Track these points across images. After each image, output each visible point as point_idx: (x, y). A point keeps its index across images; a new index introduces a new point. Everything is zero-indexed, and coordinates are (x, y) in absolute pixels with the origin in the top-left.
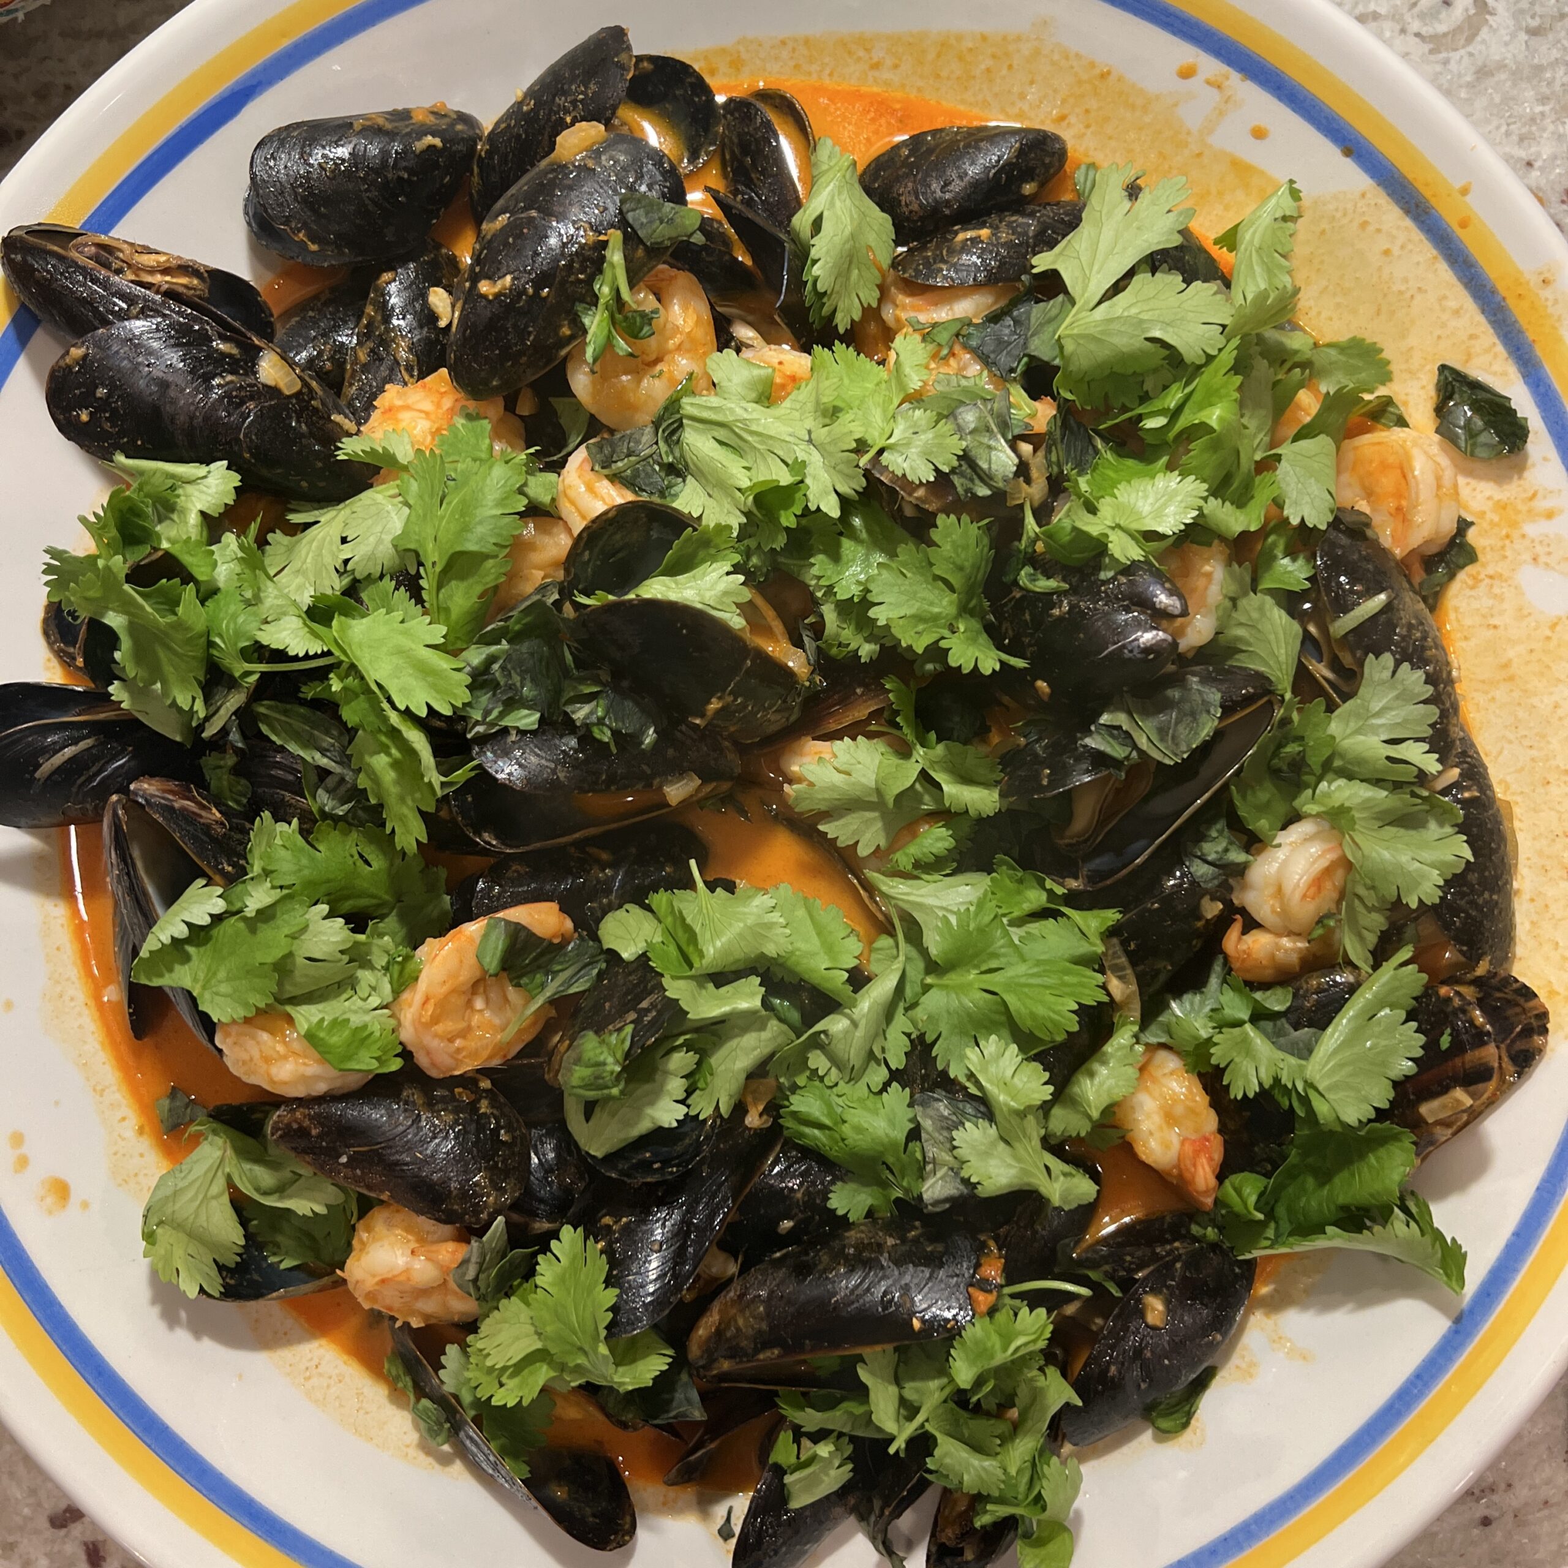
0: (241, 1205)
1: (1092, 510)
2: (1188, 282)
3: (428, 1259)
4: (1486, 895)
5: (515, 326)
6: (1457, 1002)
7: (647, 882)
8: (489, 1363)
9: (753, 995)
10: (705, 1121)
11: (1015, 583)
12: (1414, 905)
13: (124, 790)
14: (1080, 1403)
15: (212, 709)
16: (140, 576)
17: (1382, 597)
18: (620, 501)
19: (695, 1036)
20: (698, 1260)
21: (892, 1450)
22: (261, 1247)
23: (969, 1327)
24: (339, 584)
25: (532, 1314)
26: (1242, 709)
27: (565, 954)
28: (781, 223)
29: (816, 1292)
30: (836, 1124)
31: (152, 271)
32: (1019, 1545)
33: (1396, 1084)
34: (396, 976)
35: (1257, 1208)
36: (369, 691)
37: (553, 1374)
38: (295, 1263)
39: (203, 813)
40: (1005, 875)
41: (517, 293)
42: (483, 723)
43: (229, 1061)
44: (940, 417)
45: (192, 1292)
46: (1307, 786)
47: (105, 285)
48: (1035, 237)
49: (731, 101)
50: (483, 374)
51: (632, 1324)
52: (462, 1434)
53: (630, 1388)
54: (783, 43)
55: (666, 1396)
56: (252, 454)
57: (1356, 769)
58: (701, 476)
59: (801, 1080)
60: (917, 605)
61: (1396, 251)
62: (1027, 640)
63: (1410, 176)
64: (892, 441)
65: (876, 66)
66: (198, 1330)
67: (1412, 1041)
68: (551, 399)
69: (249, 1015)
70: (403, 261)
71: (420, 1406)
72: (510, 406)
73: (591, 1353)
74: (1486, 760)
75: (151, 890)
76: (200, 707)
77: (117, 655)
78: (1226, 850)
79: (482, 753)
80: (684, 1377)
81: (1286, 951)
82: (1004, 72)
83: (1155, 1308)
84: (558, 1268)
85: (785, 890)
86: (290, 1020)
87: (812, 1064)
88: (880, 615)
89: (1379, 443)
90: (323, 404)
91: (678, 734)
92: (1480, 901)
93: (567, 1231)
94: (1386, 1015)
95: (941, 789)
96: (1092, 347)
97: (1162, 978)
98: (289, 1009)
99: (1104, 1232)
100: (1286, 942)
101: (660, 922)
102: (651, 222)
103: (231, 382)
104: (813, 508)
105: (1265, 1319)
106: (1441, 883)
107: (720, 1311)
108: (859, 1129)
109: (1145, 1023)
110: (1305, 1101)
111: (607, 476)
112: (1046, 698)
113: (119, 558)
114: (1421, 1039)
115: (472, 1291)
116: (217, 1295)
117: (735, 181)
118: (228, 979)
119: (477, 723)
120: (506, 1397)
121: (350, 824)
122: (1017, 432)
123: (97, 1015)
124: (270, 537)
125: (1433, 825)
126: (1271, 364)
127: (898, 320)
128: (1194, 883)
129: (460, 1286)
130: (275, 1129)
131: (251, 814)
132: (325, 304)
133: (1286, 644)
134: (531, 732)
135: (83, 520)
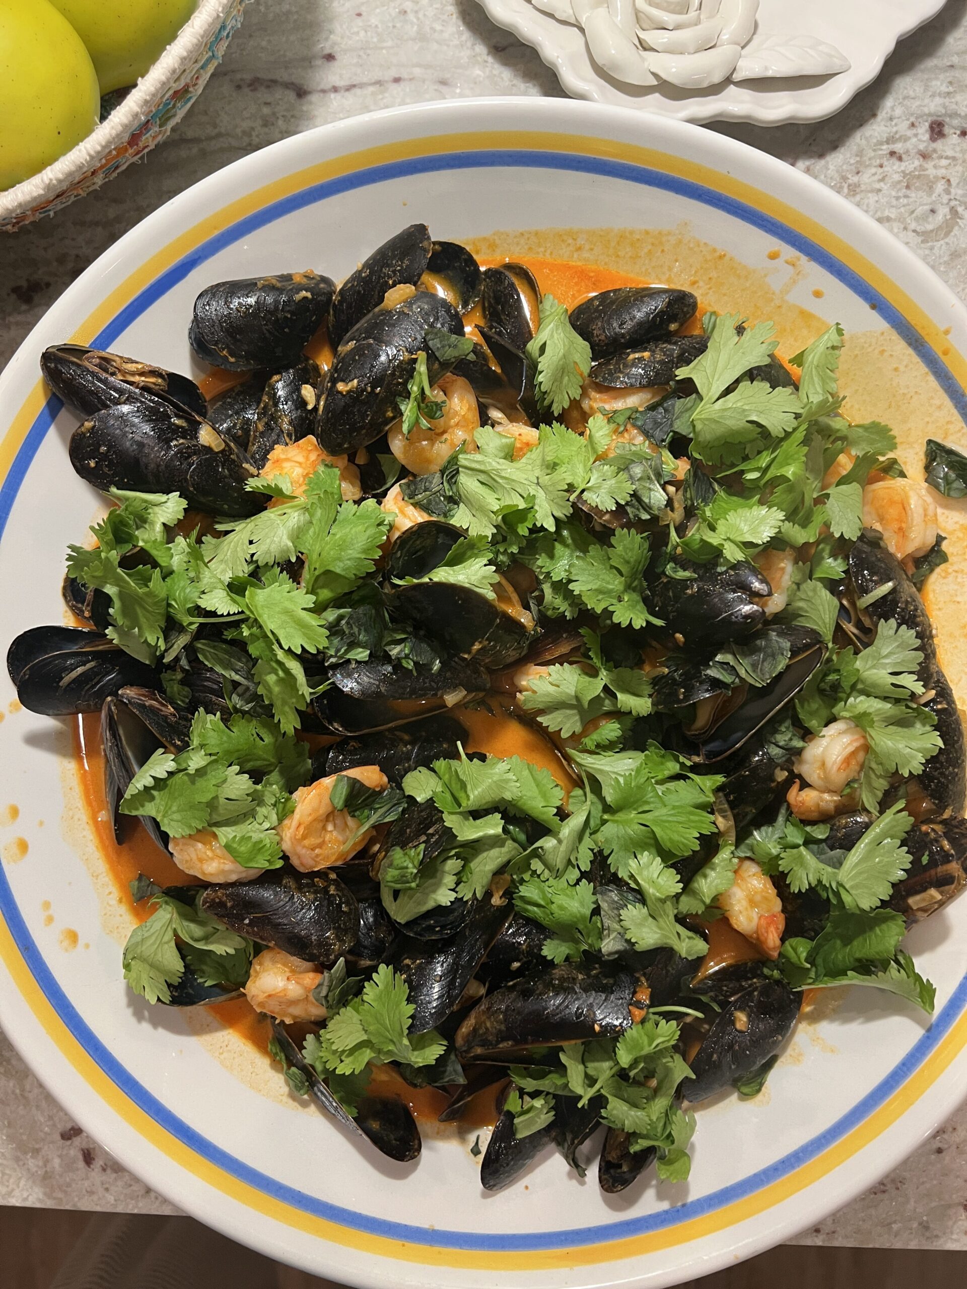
0: (182, 947)
1: (713, 528)
2: (773, 387)
3: (297, 983)
4: (951, 769)
5: (358, 411)
6: (933, 835)
7: (432, 754)
8: (334, 1047)
9: (497, 825)
10: (467, 902)
11: (664, 573)
12: (906, 775)
13: (115, 694)
14: (694, 1077)
15: (169, 644)
16: (127, 563)
17: (890, 584)
18: (420, 520)
19: (461, 850)
20: (463, 986)
21: (580, 1105)
22: (193, 973)
23: (629, 1030)
24: (248, 569)
25: (360, 1018)
26: (804, 652)
27: (382, 798)
28: (519, 347)
29: (535, 1007)
30: (547, 904)
31: (133, 374)
32: (656, 1163)
33: (894, 885)
34: (280, 810)
35: (807, 961)
36: (266, 636)
37: (373, 1055)
38: (214, 983)
39: (163, 709)
40: (654, 751)
41: (360, 391)
42: (335, 656)
43: (176, 860)
44: (620, 470)
45: (153, 1001)
46: (841, 700)
47: (105, 382)
48: (677, 357)
49: (489, 270)
50: (339, 440)
51: (424, 1026)
52: (316, 1088)
53: (421, 1065)
54: (522, 234)
55: (443, 1069)
56: (195, 489)
57: (872, 690)
58: (469, 504)
59: (527, 877)
60: (599, 583)
61: (902, 368)
62: (670, 608)
63: (913, 323)
64: (589, 485)
65: (579, 249)
66: (156, 1023)
67: (904, 858)
68: (378, 455)
69: (192, 833)
70: (286, 369)
71: (290, 1072)
72: (351, 459)
73: (397, 1043)
74: (952, 686)
75: (130, 754)
76: (162, 644)
77: (111, 611)
78: (791, 739)
79: (334, 675)
80: (453, 1057)
81: (827, 802)
82: (659, 253)
83: (742, 1020)
84: (377, 990)
85: (515, 758)
86: (215, 836)
87: (533, 867)
88: (576, 588)
89: (888, 488)
90: (238, 457)
91: (453, 664)
92: (947, 773)
93: (382, 967)
94: (888, 843)
95: (616, 698)
96: (713, 426)
97: (749, 818)
98: (214, 829)
99: (711, 971)
100: (826, 796)
101: (440, 779)
102: (443, 347)
103: (182, 444)
104: (539, 525)
105: (808, 1027)
106: (924, 761)
107: (476, 1017)
108: (561, 908)
109: (737, 845)
110: (837, 894)
111: (412, 504)
112: (681, 645)
113: (114, 552)
114: (910, 858)
115: (324, 1003)
116: (168, 1002)
117: (491, 320)
118: (178, 811)
119: (331, 656)
120: (344, 1069)
121: (252, 716)
122: (667, 479)
123: (94, 829)
124: (204, 539)
125: (918, 725)
126: (823, 437)
127: (591, 408)
128: (771, 759)
129: (317, 1000)
130: (205, 902)
131: (193, 710)
132: (237, 394)
133: (830, 612)
134: (365, 662)
135: (92, 528)
